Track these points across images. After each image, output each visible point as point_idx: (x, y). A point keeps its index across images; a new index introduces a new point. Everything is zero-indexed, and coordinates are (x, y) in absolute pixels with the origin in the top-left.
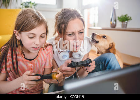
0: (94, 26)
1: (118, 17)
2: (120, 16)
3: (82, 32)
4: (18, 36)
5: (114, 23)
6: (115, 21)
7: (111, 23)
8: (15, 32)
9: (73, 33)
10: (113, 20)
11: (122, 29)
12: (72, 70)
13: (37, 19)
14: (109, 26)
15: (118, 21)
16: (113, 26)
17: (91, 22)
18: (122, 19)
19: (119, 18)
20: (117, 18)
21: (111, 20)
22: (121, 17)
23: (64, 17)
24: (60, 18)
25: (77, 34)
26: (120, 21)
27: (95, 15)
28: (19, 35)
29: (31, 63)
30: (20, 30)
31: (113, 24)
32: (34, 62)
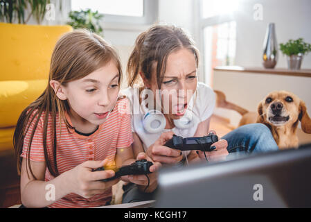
0: (228, 64)
1: (281, 45)
2: (285, 43)
3: (194, 77)
4: (61, 91)
5: (272, 57)
6: (275, 53)
7: (265, 57)
8: (53, 84)
9: (175, 79)
10: (269, 52)
11: (290, 71)
12: (172, 152)
13: (99, 51)
14: (260, 65)
15: (280, 53)
16: (270, 66)
17: (221, 56)
18: (289, 48)
19: (284, 48)
20: (279, 47)
21: (265, 52)
22: (288, 44)
23: (158, 46)
24: (147, 47)
25: (183, 81)
26: (285, 52)
27: (228, 39)
28: (63, 90)
29: (90, 141)
30: (64, 78)
31: (270, 59)
32: (95, 138)
